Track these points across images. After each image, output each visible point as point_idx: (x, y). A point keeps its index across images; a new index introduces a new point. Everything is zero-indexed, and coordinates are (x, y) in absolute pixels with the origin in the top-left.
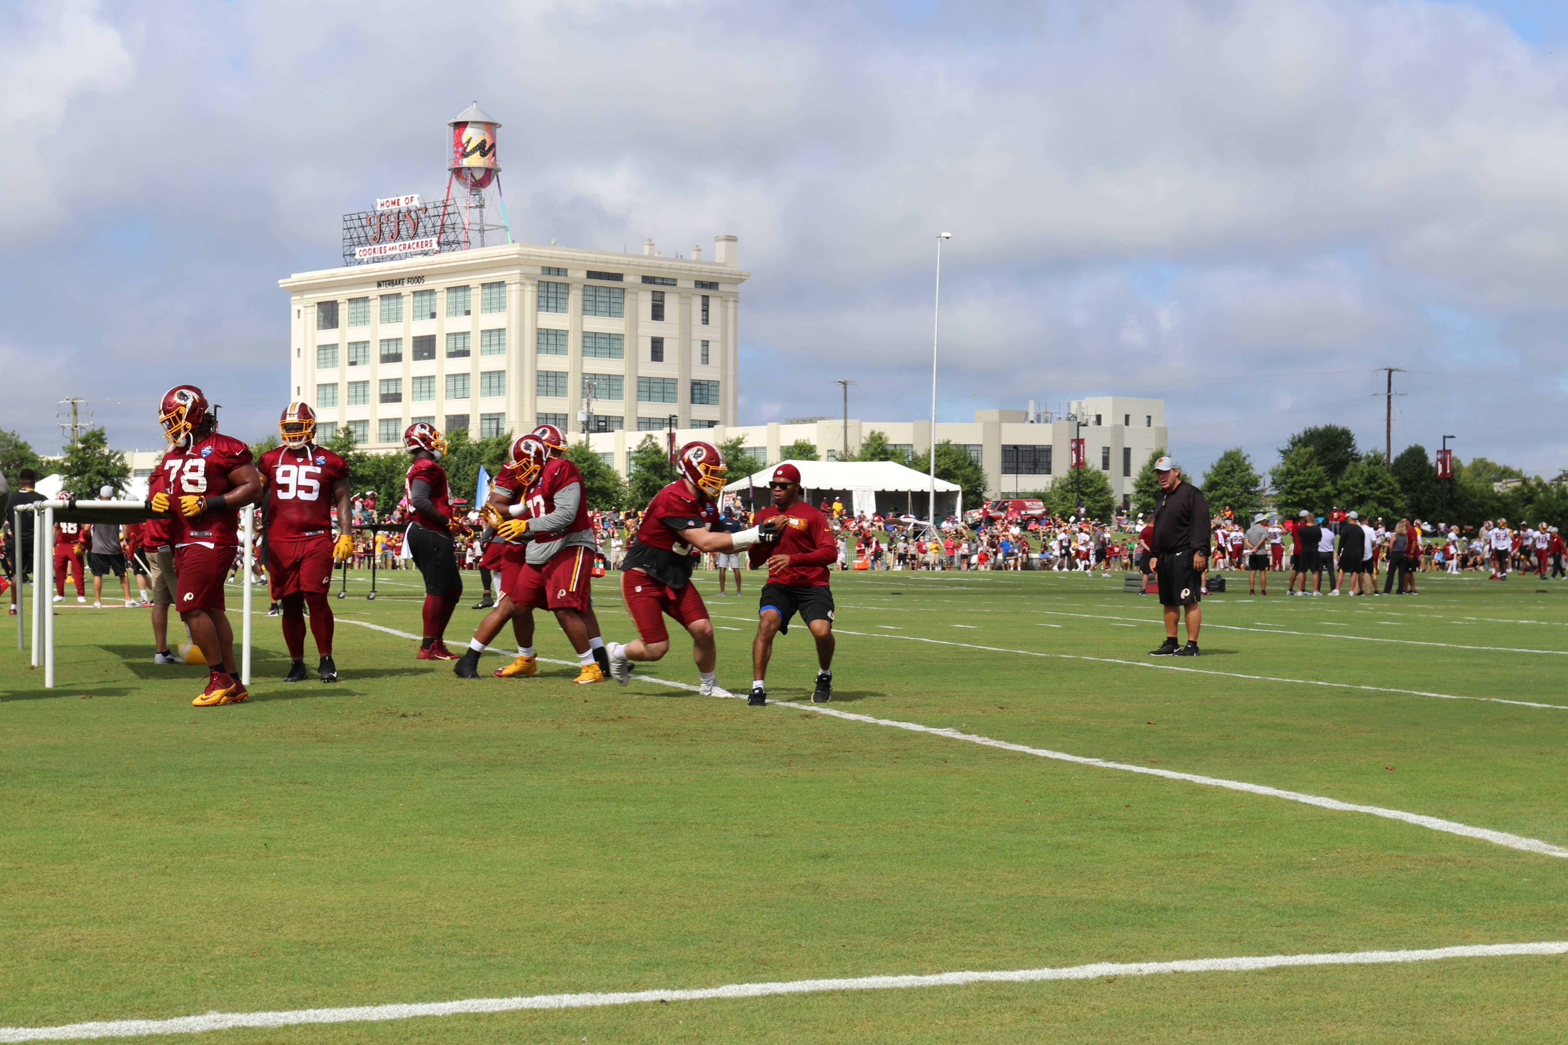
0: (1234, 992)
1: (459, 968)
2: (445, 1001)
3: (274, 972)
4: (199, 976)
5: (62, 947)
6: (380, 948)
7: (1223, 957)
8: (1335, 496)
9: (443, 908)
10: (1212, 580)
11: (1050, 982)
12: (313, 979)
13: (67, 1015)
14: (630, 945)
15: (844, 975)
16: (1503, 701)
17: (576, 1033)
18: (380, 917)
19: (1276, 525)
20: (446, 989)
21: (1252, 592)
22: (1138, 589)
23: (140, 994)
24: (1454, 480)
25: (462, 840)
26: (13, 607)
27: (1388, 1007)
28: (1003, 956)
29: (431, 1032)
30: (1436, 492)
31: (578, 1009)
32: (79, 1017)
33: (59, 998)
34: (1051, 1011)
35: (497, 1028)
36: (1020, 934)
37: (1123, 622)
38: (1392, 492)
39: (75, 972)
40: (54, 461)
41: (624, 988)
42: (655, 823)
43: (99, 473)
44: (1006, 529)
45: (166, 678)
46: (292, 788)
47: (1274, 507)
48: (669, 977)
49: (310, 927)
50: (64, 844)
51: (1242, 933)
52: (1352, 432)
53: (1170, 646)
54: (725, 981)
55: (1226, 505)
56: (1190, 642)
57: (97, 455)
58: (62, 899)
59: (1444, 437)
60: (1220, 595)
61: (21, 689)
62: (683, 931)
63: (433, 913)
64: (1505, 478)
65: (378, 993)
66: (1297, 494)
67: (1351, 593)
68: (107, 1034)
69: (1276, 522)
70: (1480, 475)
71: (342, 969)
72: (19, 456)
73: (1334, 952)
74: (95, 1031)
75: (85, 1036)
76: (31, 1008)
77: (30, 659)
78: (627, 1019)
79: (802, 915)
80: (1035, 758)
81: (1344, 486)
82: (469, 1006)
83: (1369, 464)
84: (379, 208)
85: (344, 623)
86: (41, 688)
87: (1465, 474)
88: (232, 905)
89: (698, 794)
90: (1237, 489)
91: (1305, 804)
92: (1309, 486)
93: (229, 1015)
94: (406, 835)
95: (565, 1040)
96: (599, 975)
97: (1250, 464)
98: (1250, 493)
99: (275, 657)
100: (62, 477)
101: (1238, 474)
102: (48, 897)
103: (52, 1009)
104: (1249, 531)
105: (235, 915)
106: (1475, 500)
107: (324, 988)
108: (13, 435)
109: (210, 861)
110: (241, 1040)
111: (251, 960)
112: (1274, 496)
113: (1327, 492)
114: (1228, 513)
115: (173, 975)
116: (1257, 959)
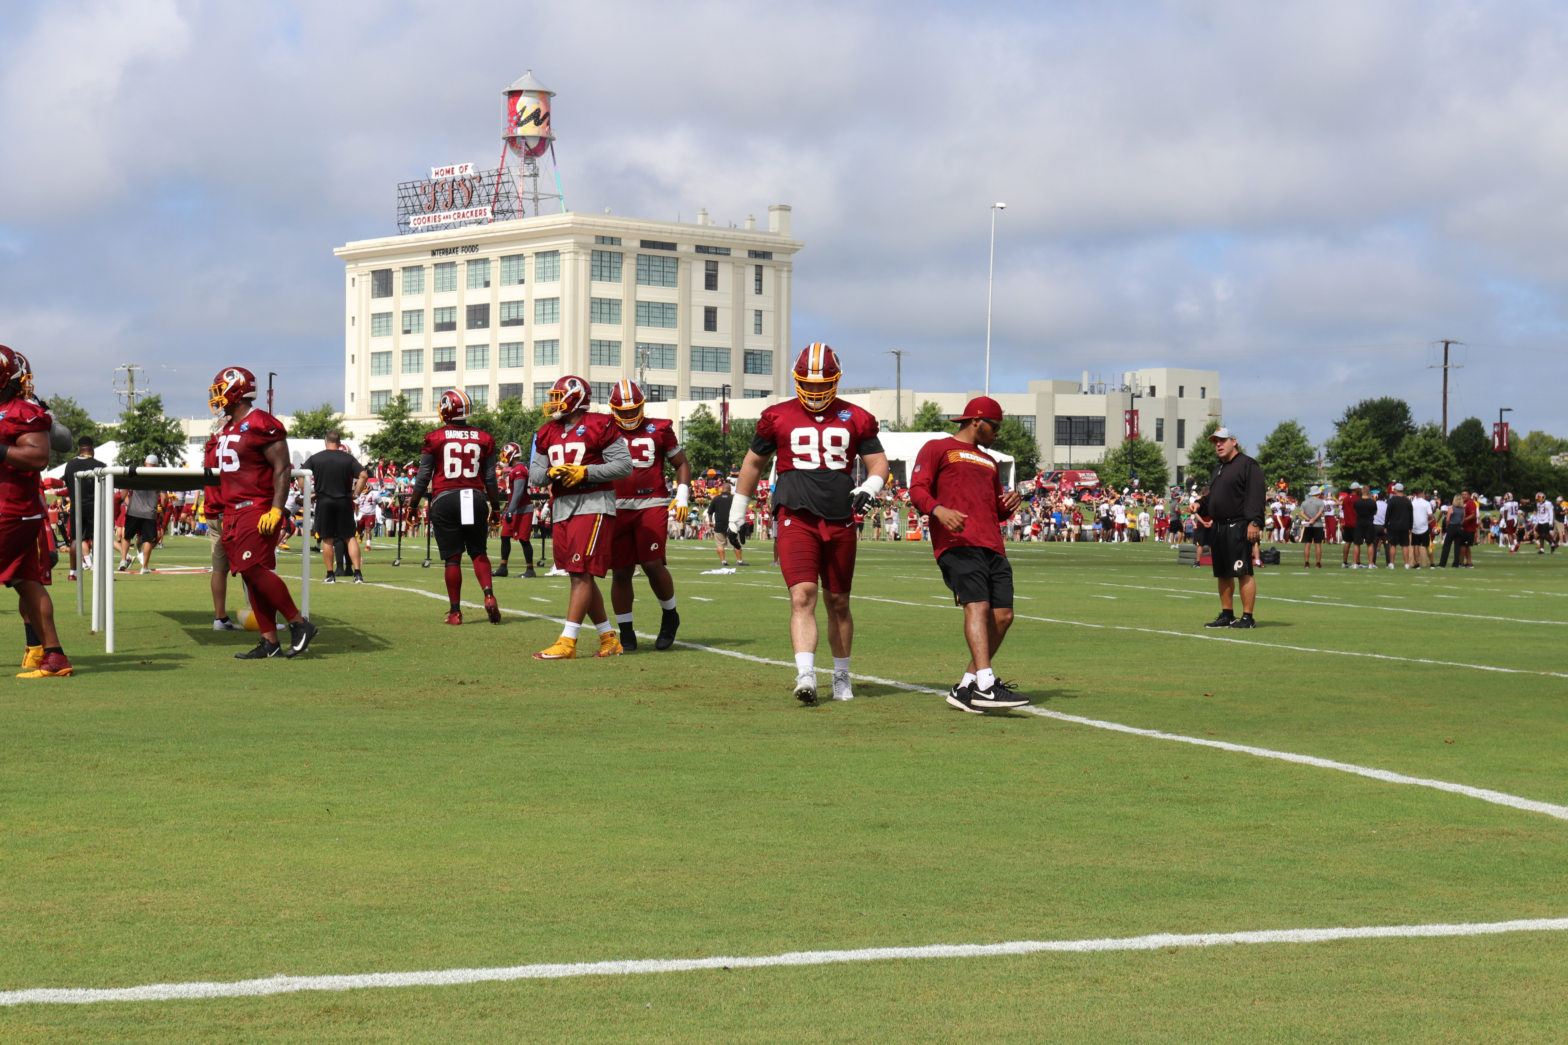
0: (1297, 964)
1: (523, 933)
2: (509, 966)
3: (339, 936)
4: (265, 940)
5: (130, 910)
6: (443, 913)
7: (1284, 929)
8: (1391, 469)
9: (505, 874)
10: (1267, 552)
11: (1112, 952)
12: (378, 944)
13: (136, 976)
14: (692, 912)
15: (906, 943)
16: (1562, 675)
17: (640, 999)
18: (442, 882)
19: (1329, 497)
20: (510, 955)
21: (1307, 564)
22: (1192, 561)
23: (207, 957)
24: (1511, 453)
25: (522, 807)
26: (72, 573)
27: (1452, 980)
28: (1063, 927)
29: (496, 997)
30: (1492, 465)
31: (641, 976)
32: (148, 979)
33: (128, 960)
34: (1113, 981)
35: (562, 993)
36: (1081, 905)
37: (1178, 594)
38: (1448, 465)
39: (142, 934)
40: (111, 428)
41: (687, 955)
42: (715, 792)
43: (155, 440)
44: (1060, 501)
45: (225, 644)
46: (352, 754)
47: (1328, 479)
48: (731, 944)
49: (374, 892)
50: (129, 808)
51: (1303, 905)
52: (1408, 405)
53: (1226, 618)
54: (787, 949)
55: (1280, 477)
56: (1245, 614)
57: (154, 422)
58: (128, 863)
59: (1501, 410)
60: (1275, 567)
61: (82, 655)
62: (744, 899)
63: (495, 879)
64: (1562, 451)
65: (443, 958)
66: (1352, 467)
67: (1407, 566)
68: (175, 995)
69: (1329, 494)
70: (1536, 448)
71: (407, 933)
72: (76, 423)
73: (1396, 924)
74: (164, 993)
75: (154, 997)
76: (100, 970)
77: (90, 625)
78: (690, 986)
79: (862, 884)
80: (1092, 729)
81: (1399, 458)
82: (533, 972)
83: (1425, 437)
84: (433, 177)
85: (400, 591)
86: (102, 654)
87: (1521, 447)
88: (295, 870)
89: (756, 763)
90: (1292, 461)
91: (1365, 777)
92: (1364, 459)
93: (296, 979)
94: (466, 802)
95: (629, 1006)
96: (662, 942)
97: (1305, 436)
98: (1304, 465)
99: (333, 624)
100: (119, 444)
101: (1293, 446)
102: (114, 860)
103: (121, 971)
104: (1304, 503)
105: (299, 880)
106: (1533, 473)
107: (390, 952)
108: (70, 401)
109: (273, 826)
110: (308, 1003)
111: (316, 924)
112: (1328, 469)
113: (1382, 465)
114: (1283, 486)
115: (239, 939)
116: (1319, 931)
